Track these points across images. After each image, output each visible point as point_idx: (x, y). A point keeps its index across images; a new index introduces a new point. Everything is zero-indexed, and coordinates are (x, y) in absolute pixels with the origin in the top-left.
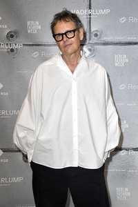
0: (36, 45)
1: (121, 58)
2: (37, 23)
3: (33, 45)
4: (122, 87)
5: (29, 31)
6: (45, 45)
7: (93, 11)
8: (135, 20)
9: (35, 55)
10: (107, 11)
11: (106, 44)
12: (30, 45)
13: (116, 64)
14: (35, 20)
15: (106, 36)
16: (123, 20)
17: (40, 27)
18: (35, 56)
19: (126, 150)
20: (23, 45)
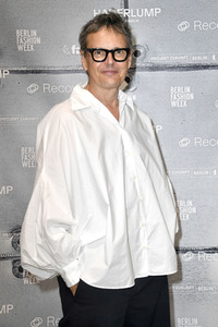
0: (33, 72)
1: (182, 92)
2: (34, 33)
3: (27, 72)
4: (184, 143)
5: (20, 48)
6: (48, 72)
7: (131, 11)
8: (204, 26)
9: (32, 88)
10: (155, 11)
11: (155, 68)
12: (22, 72)
13: (174, 104)
14: (29, 29)
15: (155, 54)
16: (183, 26)
17: (39, 41)
18: (32, 92)
19: (193, 251)
20: (11, 72)
